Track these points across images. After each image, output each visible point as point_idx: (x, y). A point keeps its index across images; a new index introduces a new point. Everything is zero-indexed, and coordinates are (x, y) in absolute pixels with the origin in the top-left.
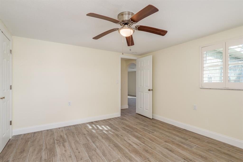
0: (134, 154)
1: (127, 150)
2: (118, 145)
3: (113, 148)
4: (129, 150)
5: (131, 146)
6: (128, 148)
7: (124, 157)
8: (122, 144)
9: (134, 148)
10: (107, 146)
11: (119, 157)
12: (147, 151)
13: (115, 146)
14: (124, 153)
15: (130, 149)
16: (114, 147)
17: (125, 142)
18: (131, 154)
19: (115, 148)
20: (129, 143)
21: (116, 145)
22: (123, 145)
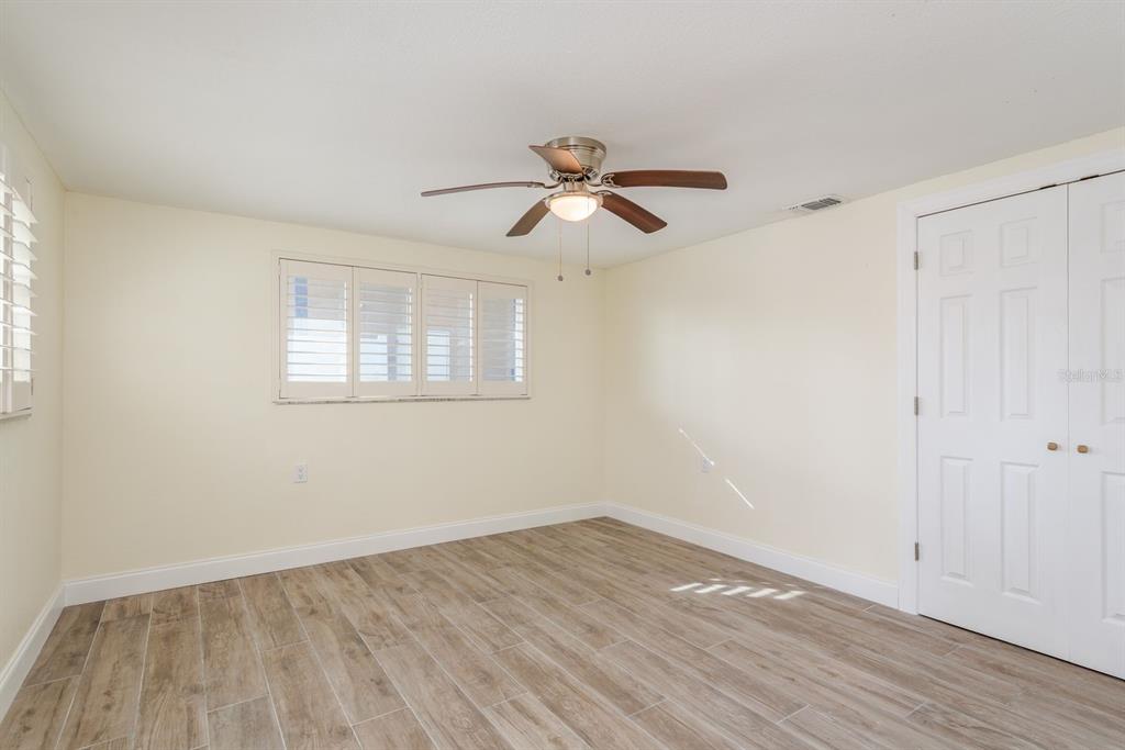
0: (542, 666)
1: (571, 677)
2: (616, 704)
3: (636, 686)
4: (561, 679)
5: (551, 699)
6: (568, 689)
7: (580, 654)
8: (598, 711)
9: (539, 687)
10: (668, 698)
11: (598, 655)
12: (485, 680)
13: (627, 695)
14: (584, 667)
15: (556, 684)
16: (633, 691)
17: (583, 723)
18: (555, 663)
19: (627, 685)
20: (562, 717)
21: (629, 702)
22: (588, 700)
